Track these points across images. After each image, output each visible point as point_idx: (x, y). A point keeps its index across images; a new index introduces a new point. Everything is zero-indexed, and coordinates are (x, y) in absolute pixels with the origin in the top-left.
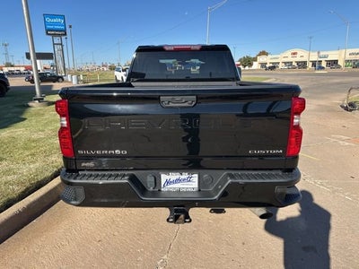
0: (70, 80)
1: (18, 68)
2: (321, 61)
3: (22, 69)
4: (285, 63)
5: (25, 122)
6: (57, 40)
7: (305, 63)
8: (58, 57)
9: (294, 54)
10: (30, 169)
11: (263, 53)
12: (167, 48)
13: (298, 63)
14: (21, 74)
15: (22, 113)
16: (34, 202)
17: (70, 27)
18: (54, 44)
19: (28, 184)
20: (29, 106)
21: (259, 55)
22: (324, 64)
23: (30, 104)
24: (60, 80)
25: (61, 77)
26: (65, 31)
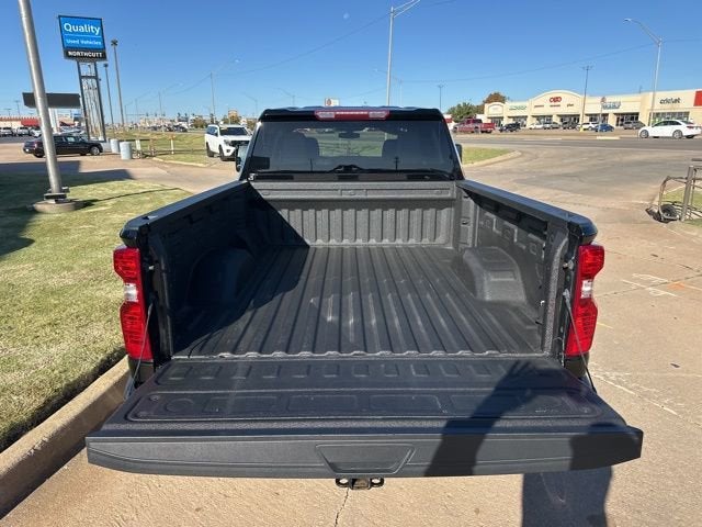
0: (114, 150)
1: (8, 124)
2: (605, 115)
3: (16, 126)
4: (538, 118)
5: (32, 249)
6: (87, 69)
7: (576, 117)
8: (90, 103)
9: (556, 99)
10: (51, 358)
11: (496, 98)
12: (321, 115)
13: (562, 117)
14: (13, 135)
15: (22, 227)
16: (63, 429)
17: (115, 43)
18: (81, 77)
19: (49, 392)
20: (35, 212)
21: (489, 101)
22: (612, 121)
23: (39, 206)
24: (96, 150)
25: (97, 145)
26: (103, 50)
